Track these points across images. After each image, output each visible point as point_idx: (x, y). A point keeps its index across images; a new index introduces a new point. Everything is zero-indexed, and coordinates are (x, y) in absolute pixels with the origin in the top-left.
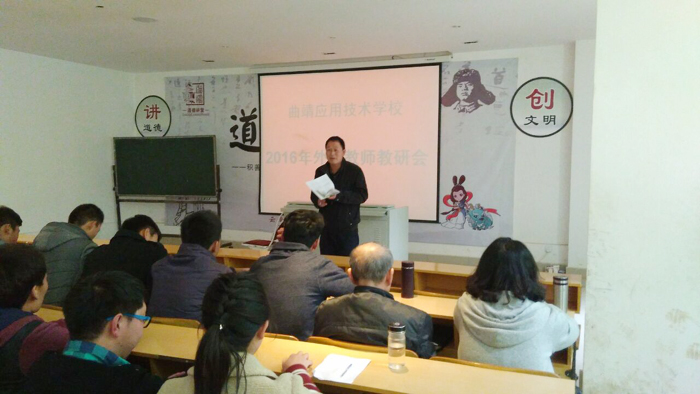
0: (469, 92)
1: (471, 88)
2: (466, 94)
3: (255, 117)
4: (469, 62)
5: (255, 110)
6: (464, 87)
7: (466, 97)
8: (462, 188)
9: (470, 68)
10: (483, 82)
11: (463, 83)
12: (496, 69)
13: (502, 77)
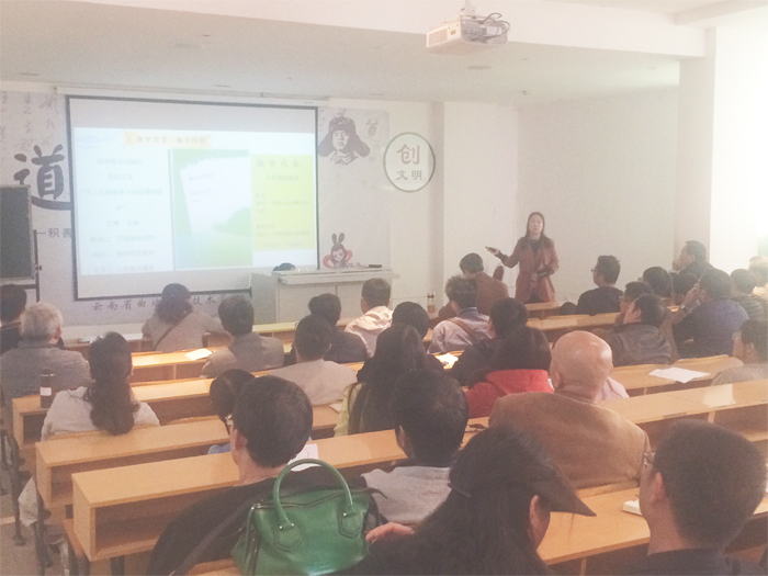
0: (345, 142)
2: (342, 144)
6: (339, 136)
7: (342, 148)
10: (358, 133)
11: (339, 132)
12: (369, 121)
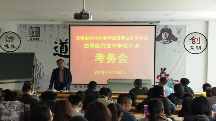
0: (167, 36)
1: (168, 35)
3: (67, 43)
4: (167, 25)
5: (67, 40)
7: (166, 38)
8: (165, 73)
9: (168, 27)
10: (173, 33)
11: (165, 33)
12: (178, 29)
13: (180, 31)
